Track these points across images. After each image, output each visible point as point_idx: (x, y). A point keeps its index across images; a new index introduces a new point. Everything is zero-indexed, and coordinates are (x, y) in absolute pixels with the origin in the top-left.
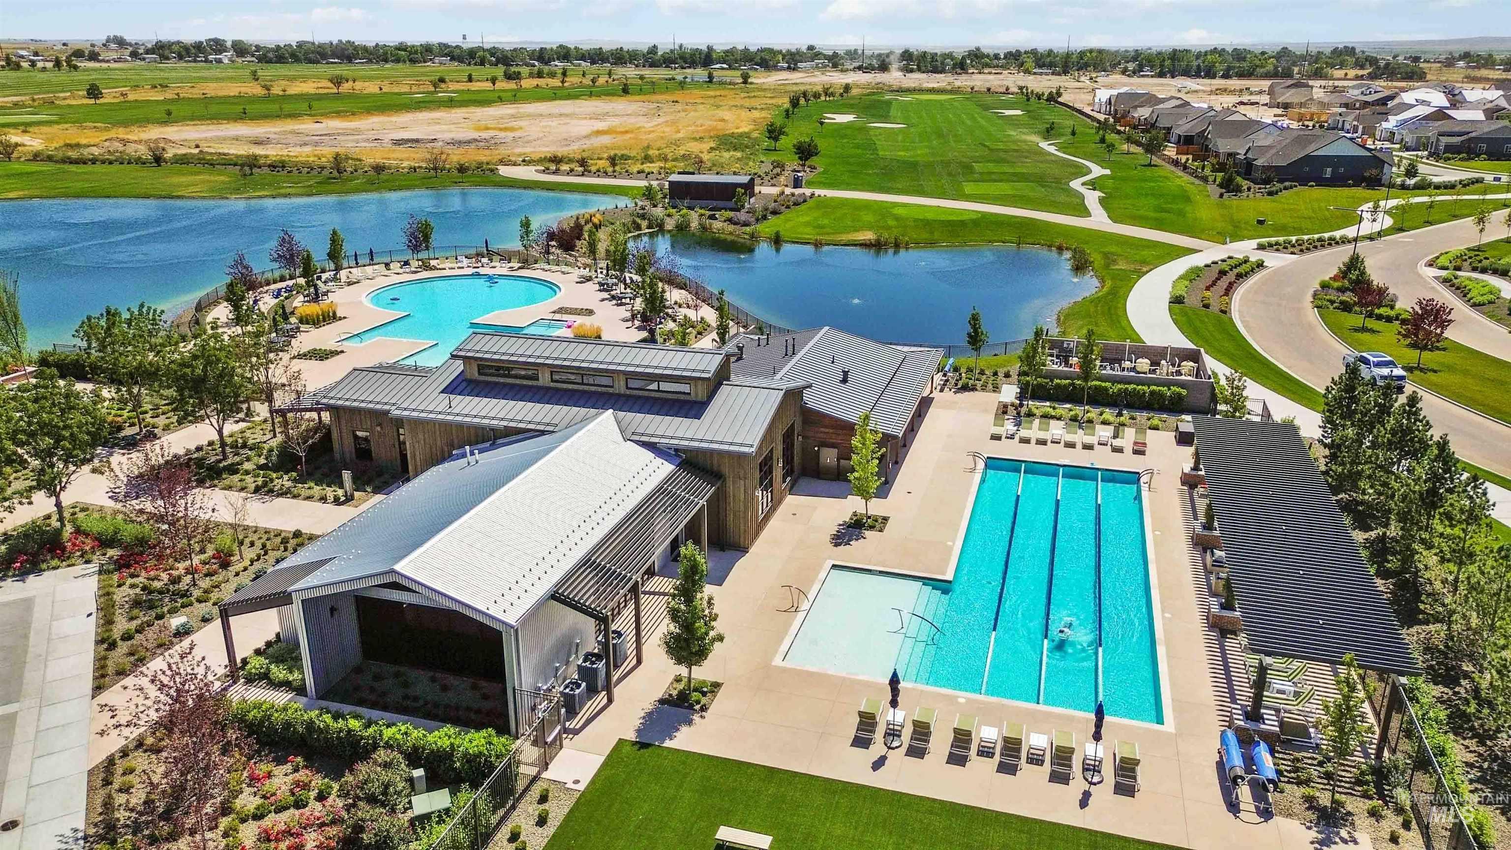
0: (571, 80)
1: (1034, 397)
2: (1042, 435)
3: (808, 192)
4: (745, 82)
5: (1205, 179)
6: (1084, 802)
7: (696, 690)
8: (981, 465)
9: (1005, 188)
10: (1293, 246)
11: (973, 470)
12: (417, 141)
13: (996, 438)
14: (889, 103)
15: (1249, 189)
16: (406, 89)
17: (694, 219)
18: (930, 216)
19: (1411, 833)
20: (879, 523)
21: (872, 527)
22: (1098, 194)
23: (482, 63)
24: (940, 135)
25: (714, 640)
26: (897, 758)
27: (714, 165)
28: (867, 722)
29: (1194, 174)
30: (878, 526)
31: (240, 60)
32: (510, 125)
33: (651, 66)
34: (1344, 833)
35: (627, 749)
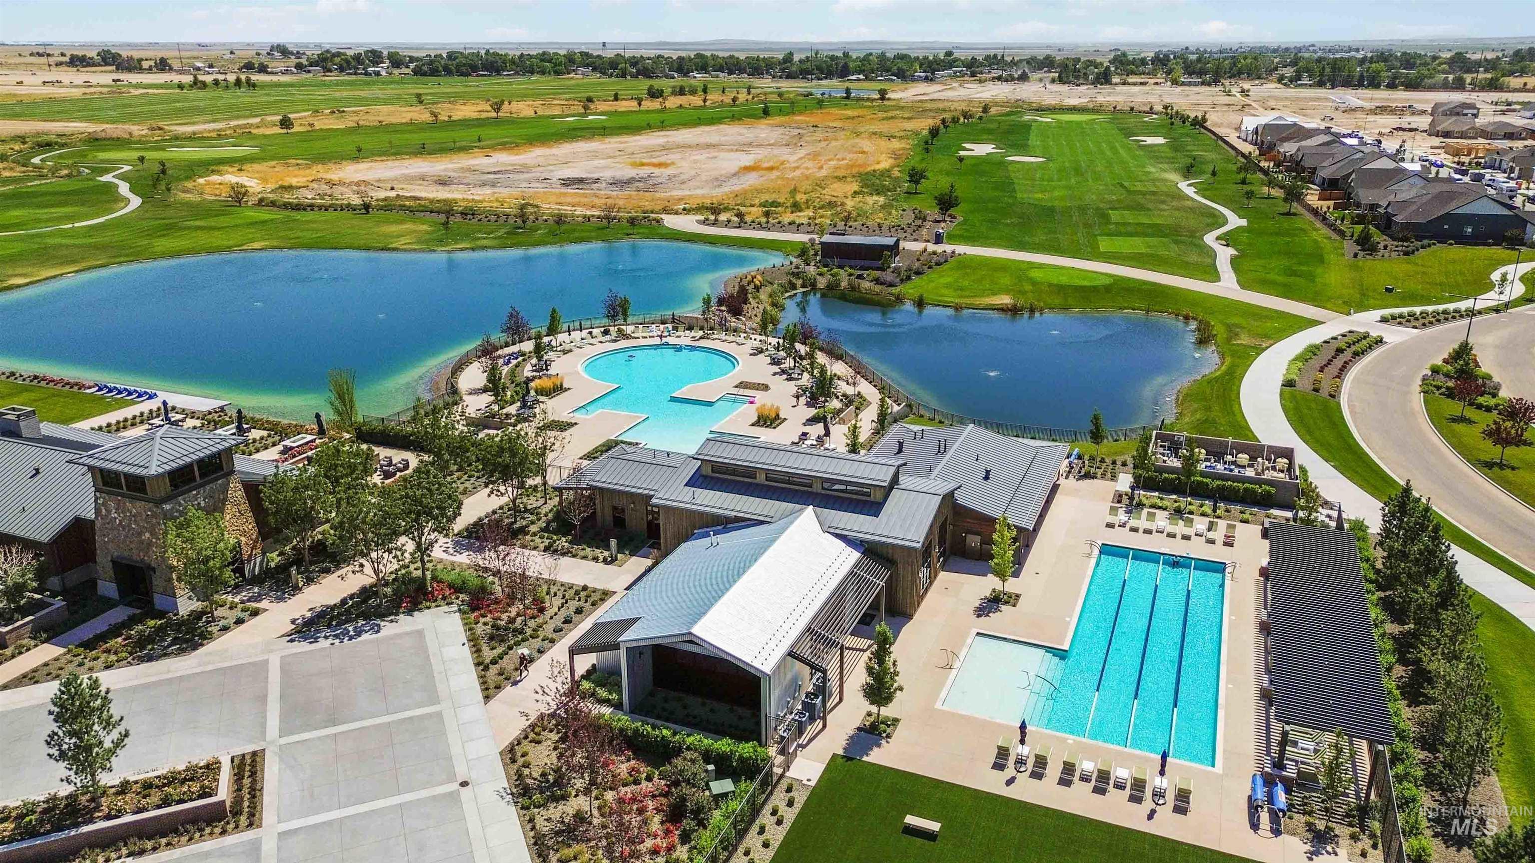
0: (714, 97)
1: (1147, 488)
2: (1148, 525)
3: (948, 248)
4: (883, 98)
5: (1342, 233)
6: (1150, 816)
7: (882, 723)
8: (1096, 552)
9: (1137, 245)
10: (1417, 319)
11: (1090, 555)
12: (581, 181)
13: (1110, 526)
14: (1027, 127)
15: (1385, 247)
16: (557, 111)
17: (844, 277)
18: (1064, 280)
19: (1377, 852)
20: (1013, 599)
21: (1007, 603)
22: (1231, 251)
23: (624, 75)
24: (1078, 171)
25: (896, 689)
26: (1023, 778)
27: (859, 215)
28: (1003, 753)
29: (1331, 226)
30: (1012, 602)
31: (396, 72)
32: (662, 160)
33: (787, 78)
34: (1329, 848)
35: (840, 760)
